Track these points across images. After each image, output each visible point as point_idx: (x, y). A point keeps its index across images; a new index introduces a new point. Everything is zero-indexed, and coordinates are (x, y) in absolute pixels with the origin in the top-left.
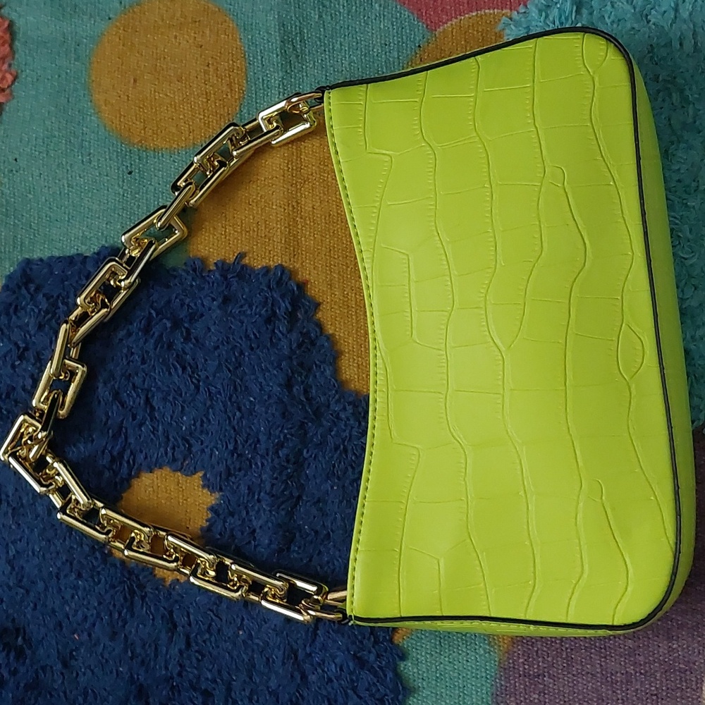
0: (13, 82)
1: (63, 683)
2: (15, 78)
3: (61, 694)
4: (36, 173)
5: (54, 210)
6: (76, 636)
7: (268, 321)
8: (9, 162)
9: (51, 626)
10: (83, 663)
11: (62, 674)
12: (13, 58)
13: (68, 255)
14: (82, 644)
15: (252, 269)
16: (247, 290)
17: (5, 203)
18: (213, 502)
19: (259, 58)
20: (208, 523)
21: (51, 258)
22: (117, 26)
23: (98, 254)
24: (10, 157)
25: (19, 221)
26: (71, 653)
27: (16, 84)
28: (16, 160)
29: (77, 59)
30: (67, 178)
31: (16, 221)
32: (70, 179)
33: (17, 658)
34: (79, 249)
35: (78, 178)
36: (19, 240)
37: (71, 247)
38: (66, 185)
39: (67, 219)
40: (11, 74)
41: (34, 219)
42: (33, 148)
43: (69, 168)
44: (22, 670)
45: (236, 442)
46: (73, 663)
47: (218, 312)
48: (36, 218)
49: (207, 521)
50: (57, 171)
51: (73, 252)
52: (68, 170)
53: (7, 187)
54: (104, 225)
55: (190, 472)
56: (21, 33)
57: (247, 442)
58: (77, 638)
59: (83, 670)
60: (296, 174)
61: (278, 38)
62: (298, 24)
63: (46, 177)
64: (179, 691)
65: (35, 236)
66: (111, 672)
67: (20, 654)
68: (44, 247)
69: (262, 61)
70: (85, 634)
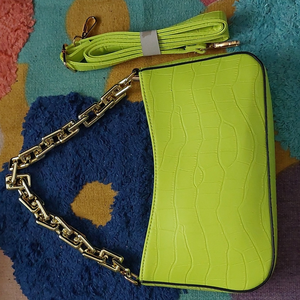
0: (34, 24)
1: (56, 265)
2: (35, 22)
3: (56, 270)
4: (44, 62)
5: (51, 77)
6: (61, 247)
7: (138, 123)
8: (33, 57)
9: (51, 243)
10: (64, 258)
11: (56, 261)
12: (34, 14)
13: (57, 95)
14: (63, 250)
15: (131, 102)
16: (129, 111)
17: (31, 74)
18: (116, 195)
19: (135, 16)
20: (114, 204)
21: (50, 96)
22: (76, 2)
23: (69, 95)
24: (33, 55)
25: (37, 81)
26: (59, 254)
27: (35, 25)
28: (36, 56)
29: (60, 15)
30: (57, 65)
31: (36, 81)
32: (58, 65)
33: (38, 255)
34: (61, 93)
35: (61, 64)
36: (37, 89)
37: (58, 92)
38: (56, 67)
39: (56, 81)
40: (34, 21)
41: (43, 80)
42: (43, 52)
43: (58, 60)
44: (40, 260)
45: (125, 171)
46: (60, 257)
47: (118, 119)
48: (44, 80)
49: (113, 202)
50: (53, 61)
51: (59, 94)
52: (57, 61)
53: (32, 67)
54: (72, 84)
55: (107, 183)
56: (37, 4)
57: (129, 172)
58: (62, 248)
59: (64, 260)
60: (150, 64)
61: (143, 8)
62: (151, 2)
63: (48, 64)
64: (102, 269)
65: (43, 87)
66: (75, 261)
67: (39, 254)
68: (47, 92)
69: (136, 18)
70: (65, 246)
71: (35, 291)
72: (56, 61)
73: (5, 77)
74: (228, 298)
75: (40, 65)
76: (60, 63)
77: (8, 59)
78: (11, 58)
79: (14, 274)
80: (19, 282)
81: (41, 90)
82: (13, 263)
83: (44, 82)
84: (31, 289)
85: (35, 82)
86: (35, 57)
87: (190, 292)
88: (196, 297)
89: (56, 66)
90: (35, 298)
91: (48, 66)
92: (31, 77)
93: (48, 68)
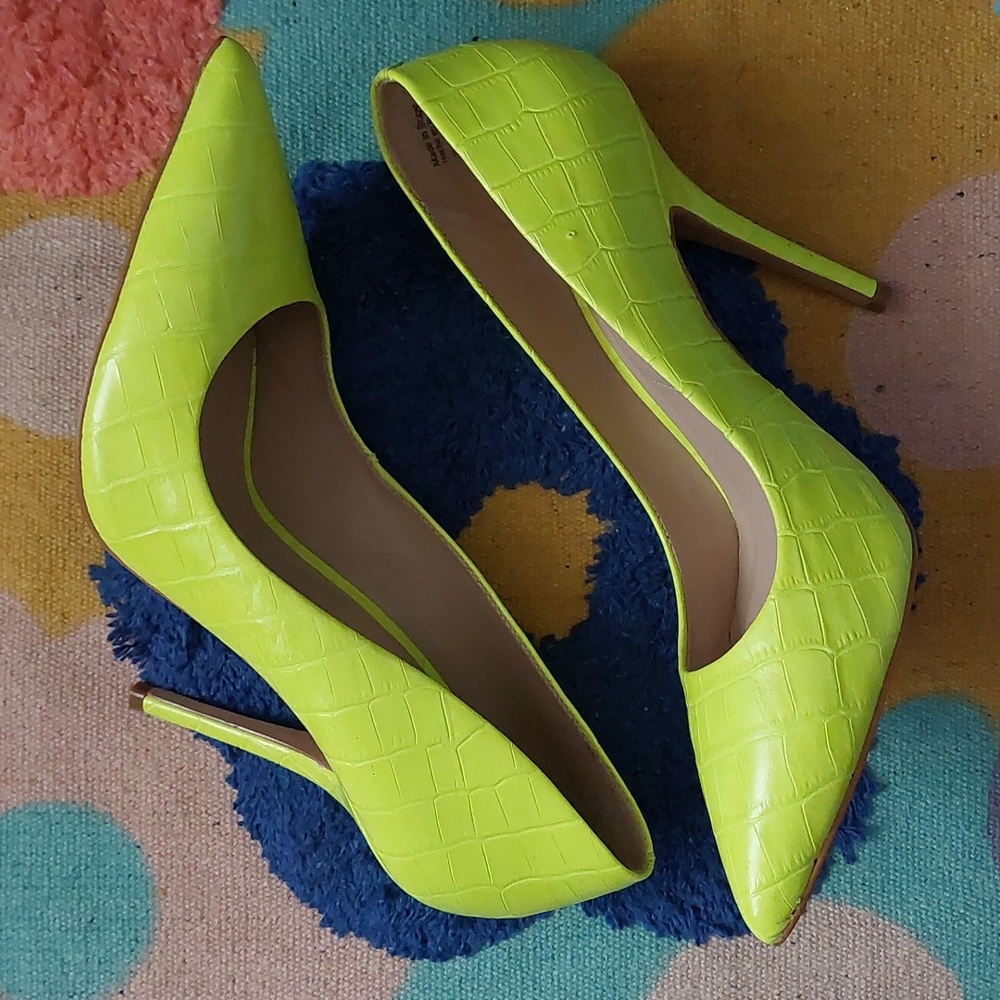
71: (319, 864)
72: (373, 26)
73: (175, 81)
74: (991, 875)
75: (310, 38)
76: (386, 33)
77: (184, 11)
78: (196, 8)
79: (235, 806)
80: (257, 833)
81: (317, 137)
82: (228, 766)
83: (324, 104)
84: (304, 858)
85: (291, 103)
86: (291, 7)
87: (865, 859)
88: (884, 874)
89: (373, 44)
90: (319, 886)
91: (342, 45)
92: (274, 83)
93: (342, 52)
